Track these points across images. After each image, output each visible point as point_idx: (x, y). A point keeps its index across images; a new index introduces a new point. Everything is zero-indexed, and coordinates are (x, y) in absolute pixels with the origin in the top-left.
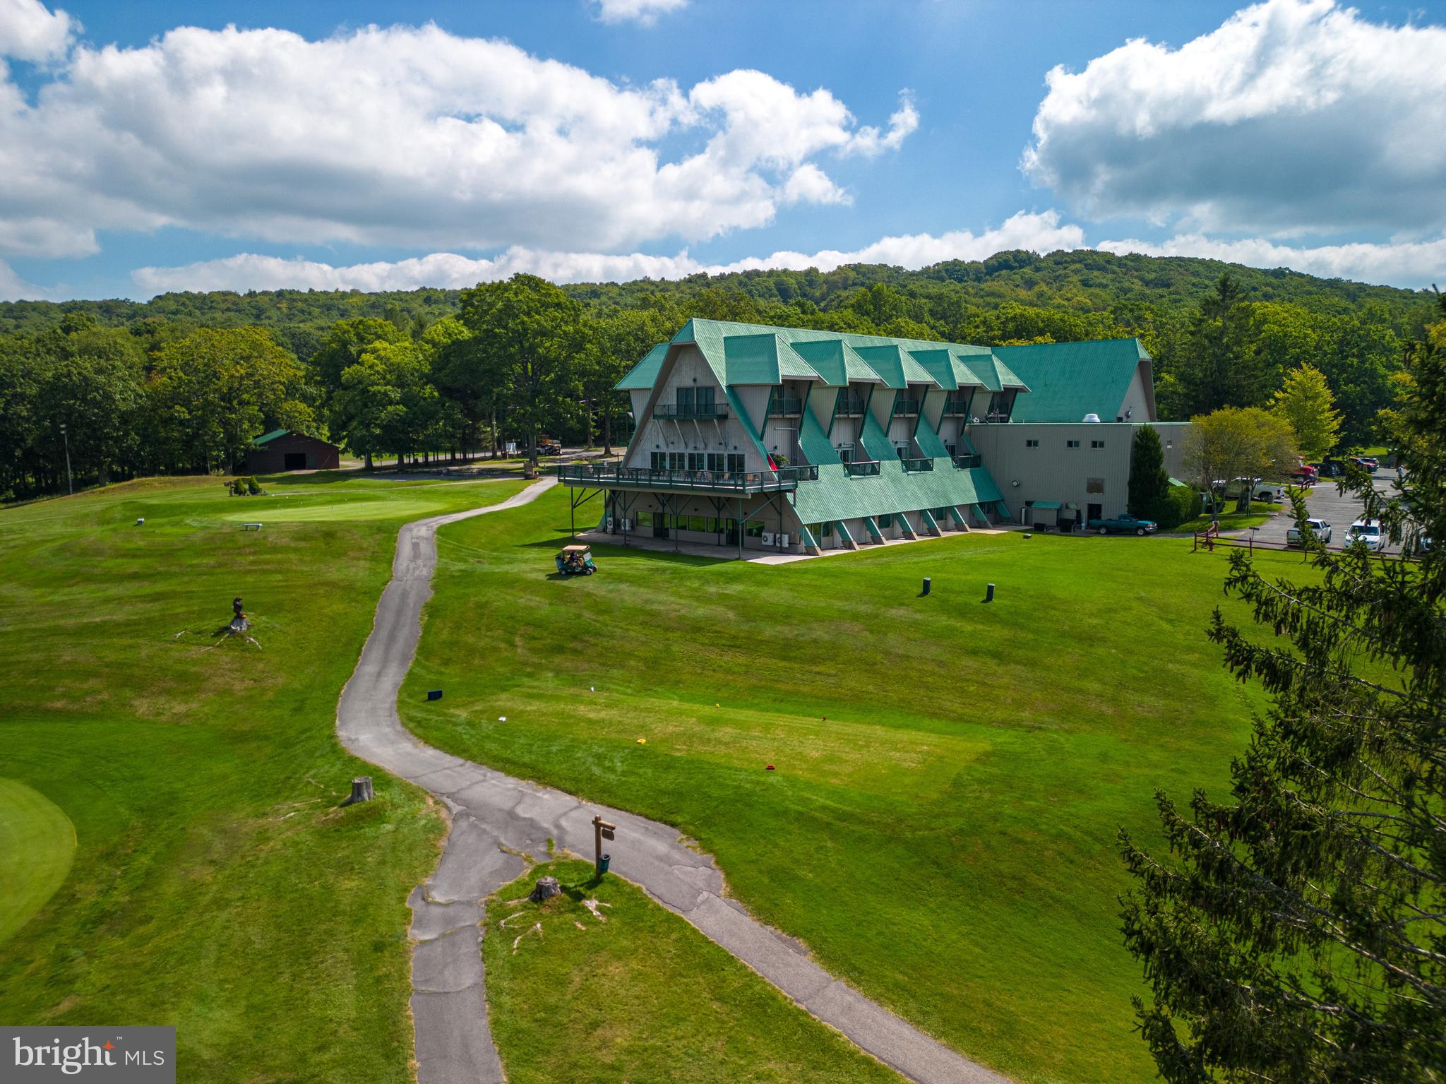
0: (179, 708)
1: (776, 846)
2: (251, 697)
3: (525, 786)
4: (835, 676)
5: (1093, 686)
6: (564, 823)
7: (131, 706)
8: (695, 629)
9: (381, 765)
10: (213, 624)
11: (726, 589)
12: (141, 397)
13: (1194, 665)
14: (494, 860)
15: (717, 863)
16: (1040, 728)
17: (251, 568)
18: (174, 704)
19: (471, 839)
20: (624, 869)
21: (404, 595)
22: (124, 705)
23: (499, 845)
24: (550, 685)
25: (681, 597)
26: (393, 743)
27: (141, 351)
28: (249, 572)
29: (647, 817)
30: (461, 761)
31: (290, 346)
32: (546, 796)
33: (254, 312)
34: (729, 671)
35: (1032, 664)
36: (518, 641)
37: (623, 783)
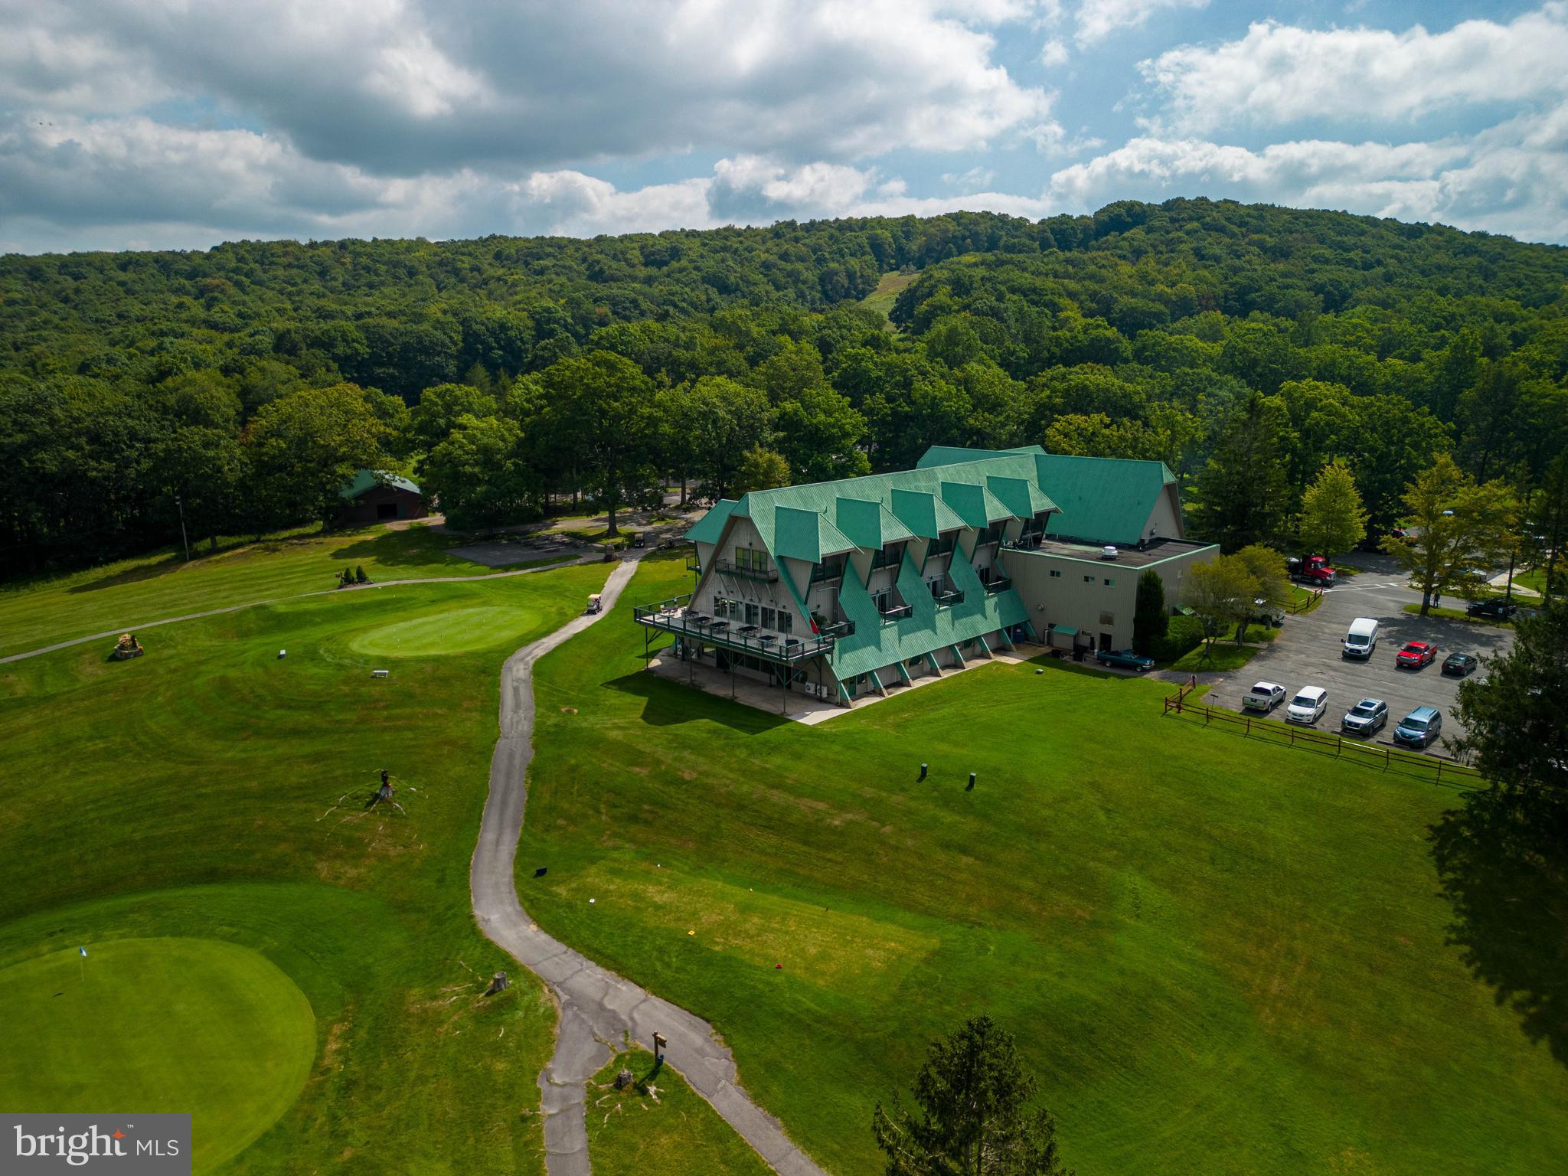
0: (352, 873)
1: (773, 1042)
2: (404, 864)
3: (610, 976)
4: (841, 863)
5: (1028, 884)
6: (636, 1016)
7: (315, 869)
8: (740, 806)
9: (509, 950)
10: (364, 789)
11: (766, 762)
12: (246, 465)
13: (1110, 864)
14: (589, 1048)
15: (733, 1056)
16: (980, 924)
17: (386, 724)
18: (347, 868)
19: (574, 1027)
20: (673, 1059)
21: (511, 756)
22: (310, 868)
23: (594, 1035)
24: (627, 857)
25: (731, 770)
26: (515, 925)
27: (234, 396)
28: (385, 729)
29: (691, 1012)
30: (564, 948)
31: (365, 341)
32: (624, 988)
33: (318, 269)
34: (763, 852)
35: (988, 859)
36: (603, 808)
37: (677, 980)
